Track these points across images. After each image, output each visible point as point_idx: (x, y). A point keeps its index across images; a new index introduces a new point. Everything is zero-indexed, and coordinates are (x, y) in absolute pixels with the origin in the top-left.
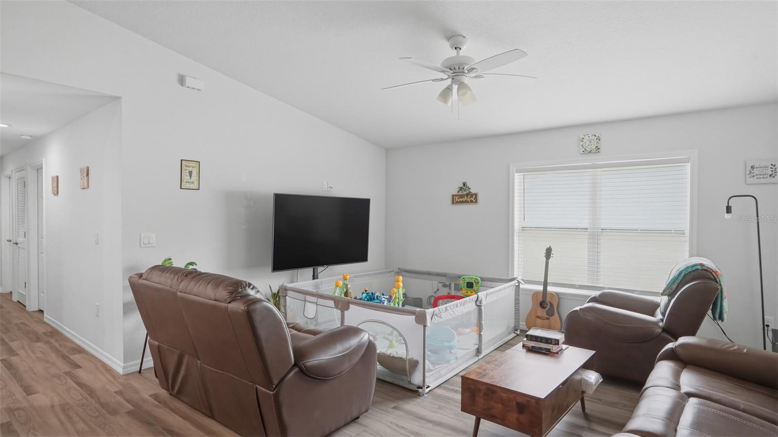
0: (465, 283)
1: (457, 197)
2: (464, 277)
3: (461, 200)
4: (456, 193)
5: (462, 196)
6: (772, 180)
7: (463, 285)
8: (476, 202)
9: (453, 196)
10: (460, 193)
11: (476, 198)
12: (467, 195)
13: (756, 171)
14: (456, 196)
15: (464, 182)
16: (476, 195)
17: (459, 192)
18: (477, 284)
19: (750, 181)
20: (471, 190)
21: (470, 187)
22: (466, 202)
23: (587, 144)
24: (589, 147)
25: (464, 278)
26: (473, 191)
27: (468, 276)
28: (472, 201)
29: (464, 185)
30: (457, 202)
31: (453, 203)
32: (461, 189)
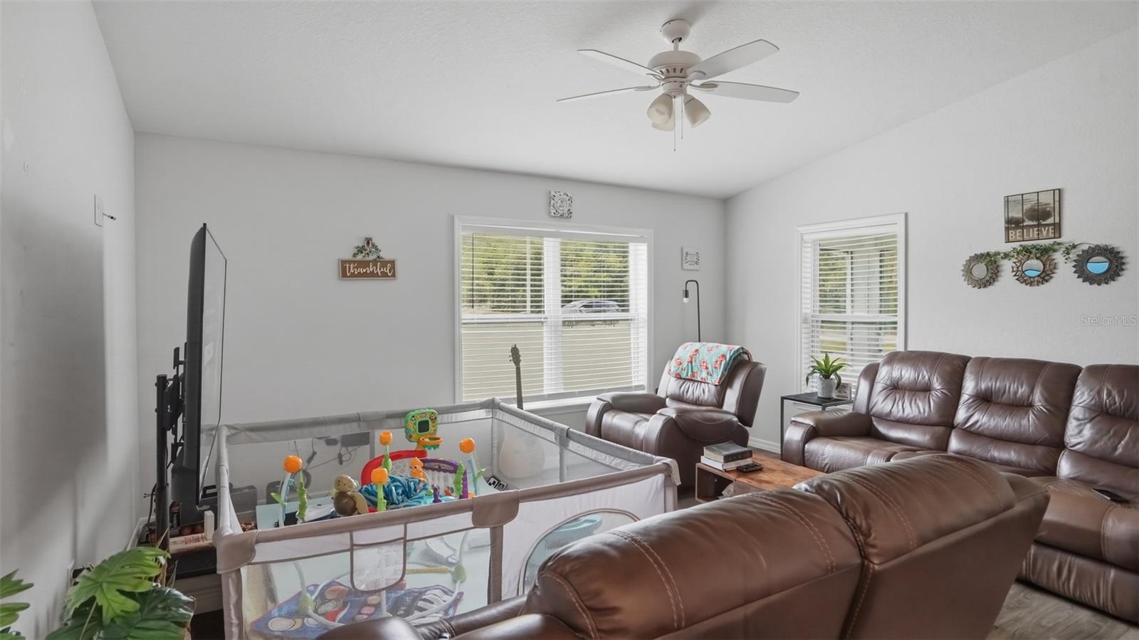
0: (415, 424)
1: (352, 266)
2: (412, 413)
3: (362, 271)
4: (349, 256)
5: (364, 264)
6: (695, 267)
7: (412, 429)
8: (394, 275)
9: (344, 262)
10: (360, 257)
11: (393, 268)
12: (375, 262)
13: (689, 258)
14: (350, 262)
15: (367, 236)
16: (393, 263)
17: (355, 255)
18: (434, 423)
19: (686, 266)
20: (381, 254)
21: (380, 248)
22: (373, 275)
23: (558, 205)
24: (561, 208)
25: (413, 416)
26: (385, 255)
27: (417, 412)
28: (384, 275)
29: (368, 243)
30: (353, 275)
31: (344, 275)
32: (360, 250)
